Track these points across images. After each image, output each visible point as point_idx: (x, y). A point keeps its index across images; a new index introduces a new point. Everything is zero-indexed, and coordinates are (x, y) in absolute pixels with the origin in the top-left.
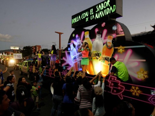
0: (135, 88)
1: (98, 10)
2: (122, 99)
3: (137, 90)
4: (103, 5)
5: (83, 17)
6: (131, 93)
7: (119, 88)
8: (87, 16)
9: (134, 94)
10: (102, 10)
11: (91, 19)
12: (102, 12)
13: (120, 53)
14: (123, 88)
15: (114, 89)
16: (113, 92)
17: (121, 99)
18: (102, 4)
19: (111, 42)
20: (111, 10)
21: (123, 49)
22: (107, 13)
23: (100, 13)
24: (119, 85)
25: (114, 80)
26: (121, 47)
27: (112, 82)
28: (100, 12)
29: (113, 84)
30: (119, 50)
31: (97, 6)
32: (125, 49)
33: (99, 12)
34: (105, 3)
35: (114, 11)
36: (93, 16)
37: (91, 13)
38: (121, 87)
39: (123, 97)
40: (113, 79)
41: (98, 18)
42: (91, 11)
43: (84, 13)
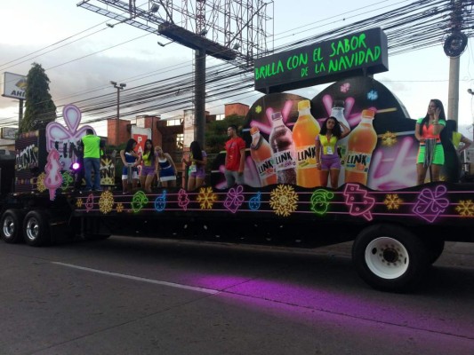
0: (392, 198)
1: (336, 52)
2: (371, 218)
3: (396, 199)
4: (349, 43)
5: (291, 66)
6: (385, 206)
7: (365, 202)
8: (305, 63)
9: (390, 207)
10: (346, 54)
11: (317, 72)
12: (346, 57)
13: (386, 146)
14: (372, 201)
15: (355, 206)
16: (354, 211)
17: (369, 220)
18: (346, 41)
19: (371, 123)
20: (369, 56)
21: (393, 138)
22: (361, 62)
23: (342, 60)
24: (365, 197)
25: (355, 191)
26: (388, 134)
27: (351, 195)
28: (342, 58)
29: (353, 198)
30: (385, 139)
31: (333, 44)
32: (398, 137)
33: (337, 58)
34: (355, 40)
35: (376, 58)
36: (322, 65)
37: (316, 57)
38: (369, 201)
39: (373, 216)
40: (352, 189)
41: (335, 70)
42: (315, 54)
43: (295, 57)
